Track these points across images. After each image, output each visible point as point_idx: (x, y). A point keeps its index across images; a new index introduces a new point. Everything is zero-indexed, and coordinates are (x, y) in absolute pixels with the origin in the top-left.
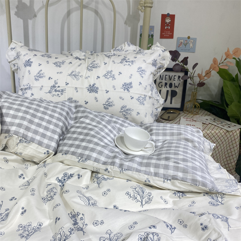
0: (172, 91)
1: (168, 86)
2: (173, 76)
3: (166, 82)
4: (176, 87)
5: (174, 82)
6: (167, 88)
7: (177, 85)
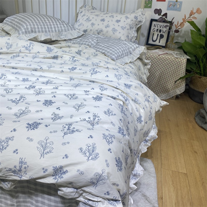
0: (161, 34)
1: (158, 31)
2: (162, 26)
3: (157, 28)
4: (164, 33)
5: (163, 29)
6: (158, 32)
7: (164, 31)
